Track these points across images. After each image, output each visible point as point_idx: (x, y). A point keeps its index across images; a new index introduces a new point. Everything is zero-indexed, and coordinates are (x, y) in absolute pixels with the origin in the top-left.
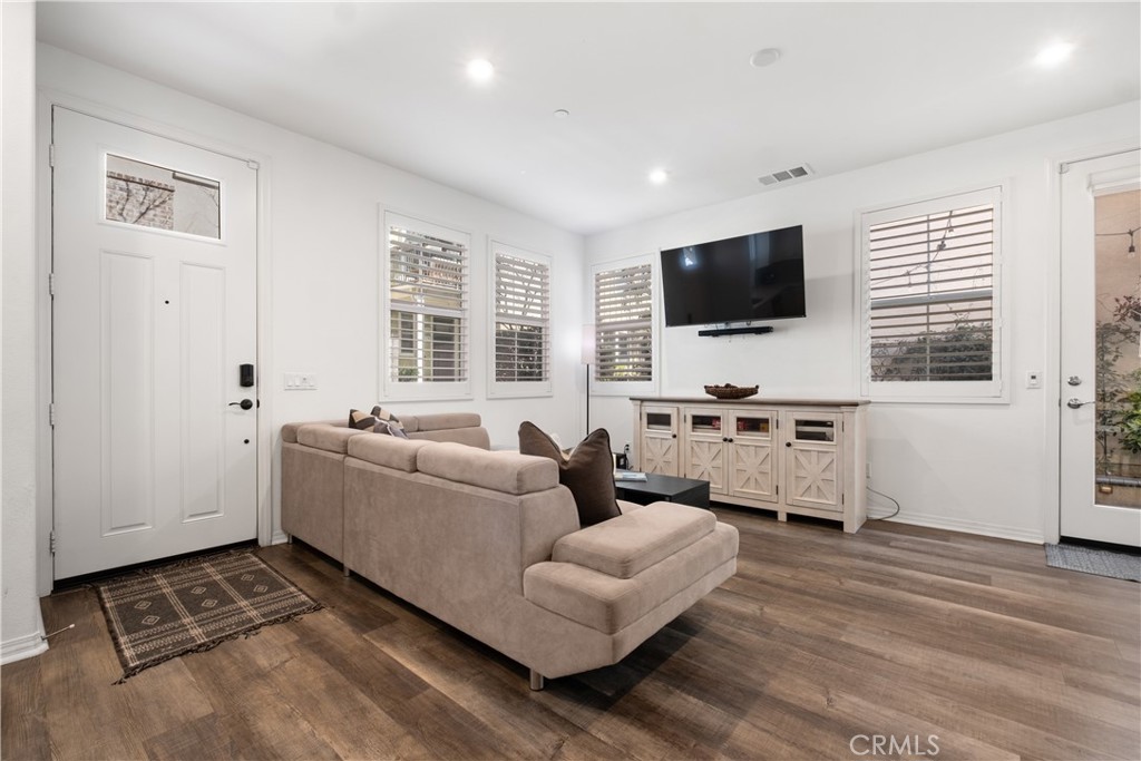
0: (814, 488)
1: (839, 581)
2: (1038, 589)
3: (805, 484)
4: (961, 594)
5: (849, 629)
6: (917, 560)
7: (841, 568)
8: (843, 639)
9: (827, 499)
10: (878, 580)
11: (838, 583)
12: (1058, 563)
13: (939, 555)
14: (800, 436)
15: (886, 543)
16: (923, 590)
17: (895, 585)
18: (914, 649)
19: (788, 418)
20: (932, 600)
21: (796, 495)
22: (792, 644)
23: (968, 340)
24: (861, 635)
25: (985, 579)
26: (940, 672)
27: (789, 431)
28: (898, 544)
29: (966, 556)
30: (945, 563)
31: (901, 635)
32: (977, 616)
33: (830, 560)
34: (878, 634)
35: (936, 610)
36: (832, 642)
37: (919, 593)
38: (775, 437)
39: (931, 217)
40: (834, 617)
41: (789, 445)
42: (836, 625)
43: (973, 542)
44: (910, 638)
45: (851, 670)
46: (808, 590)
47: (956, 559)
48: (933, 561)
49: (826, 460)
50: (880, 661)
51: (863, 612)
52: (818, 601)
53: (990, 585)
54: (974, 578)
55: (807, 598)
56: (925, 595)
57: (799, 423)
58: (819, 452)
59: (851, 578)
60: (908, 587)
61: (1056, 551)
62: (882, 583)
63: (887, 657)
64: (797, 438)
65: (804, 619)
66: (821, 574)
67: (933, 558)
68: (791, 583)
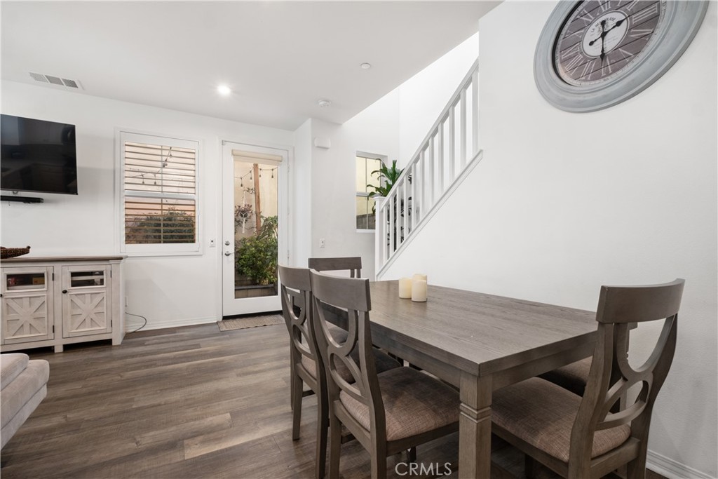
0: (88, 321)
1: (120, 375)
2: (219, 342)
3: (81, 319)
4: (189, 357)
5: (135, 400)
6: (163, 348)
7: (119, 368)
8: (134, 407)
9: (100, 326)
10: (144, 366)
11: (119, 377)
12: (224, 329)
13: (173, 342)
14: (74, 284)
15: (142, 344)
16: (170, 362)
17: (155, 365)
18: (176, 393)
19: (64, 271)
20: (176, 365)
21: (72, 329)
22: (99, 427)
23: (175, 220)
24: (143, 399)
25: (198, 346)
26: (190, 397)
27: (66, 282)
28: (150, 342)
29: (186, 338)
30: (178, 344)
31: (166, 389)
32: (199, 364)
33: (108, 366)
34: (154, 394)
35: (180, 369)
36: (128, 412)
37: (169, 364)
38: (51, 288)
39: (163, 148)
40: (124, 397)
41: (65, 292)
42: (127, 401)
43: (188, 330)
44: (171, 388)
45: (145, 420)
46: (99, 390)
47: (182, 341)
48: (172, 345)
49: (98, 299)
50: (159, 407)
51: (141, 387)
52: (109, 393)
53: (200, 348)
54: (192, 347)
55: (100, 394)
56: (172, 364)
57: (73, 274)
58: (91, 294)
59: (127, 371)
60: (162, 363)
61: (222, 324)
62: (147, 367)
63: (163, 403)
64: (72, 286)
65: (103, 408)
66: (105, 377)
67: (171, 344)
68: (84, 390)
